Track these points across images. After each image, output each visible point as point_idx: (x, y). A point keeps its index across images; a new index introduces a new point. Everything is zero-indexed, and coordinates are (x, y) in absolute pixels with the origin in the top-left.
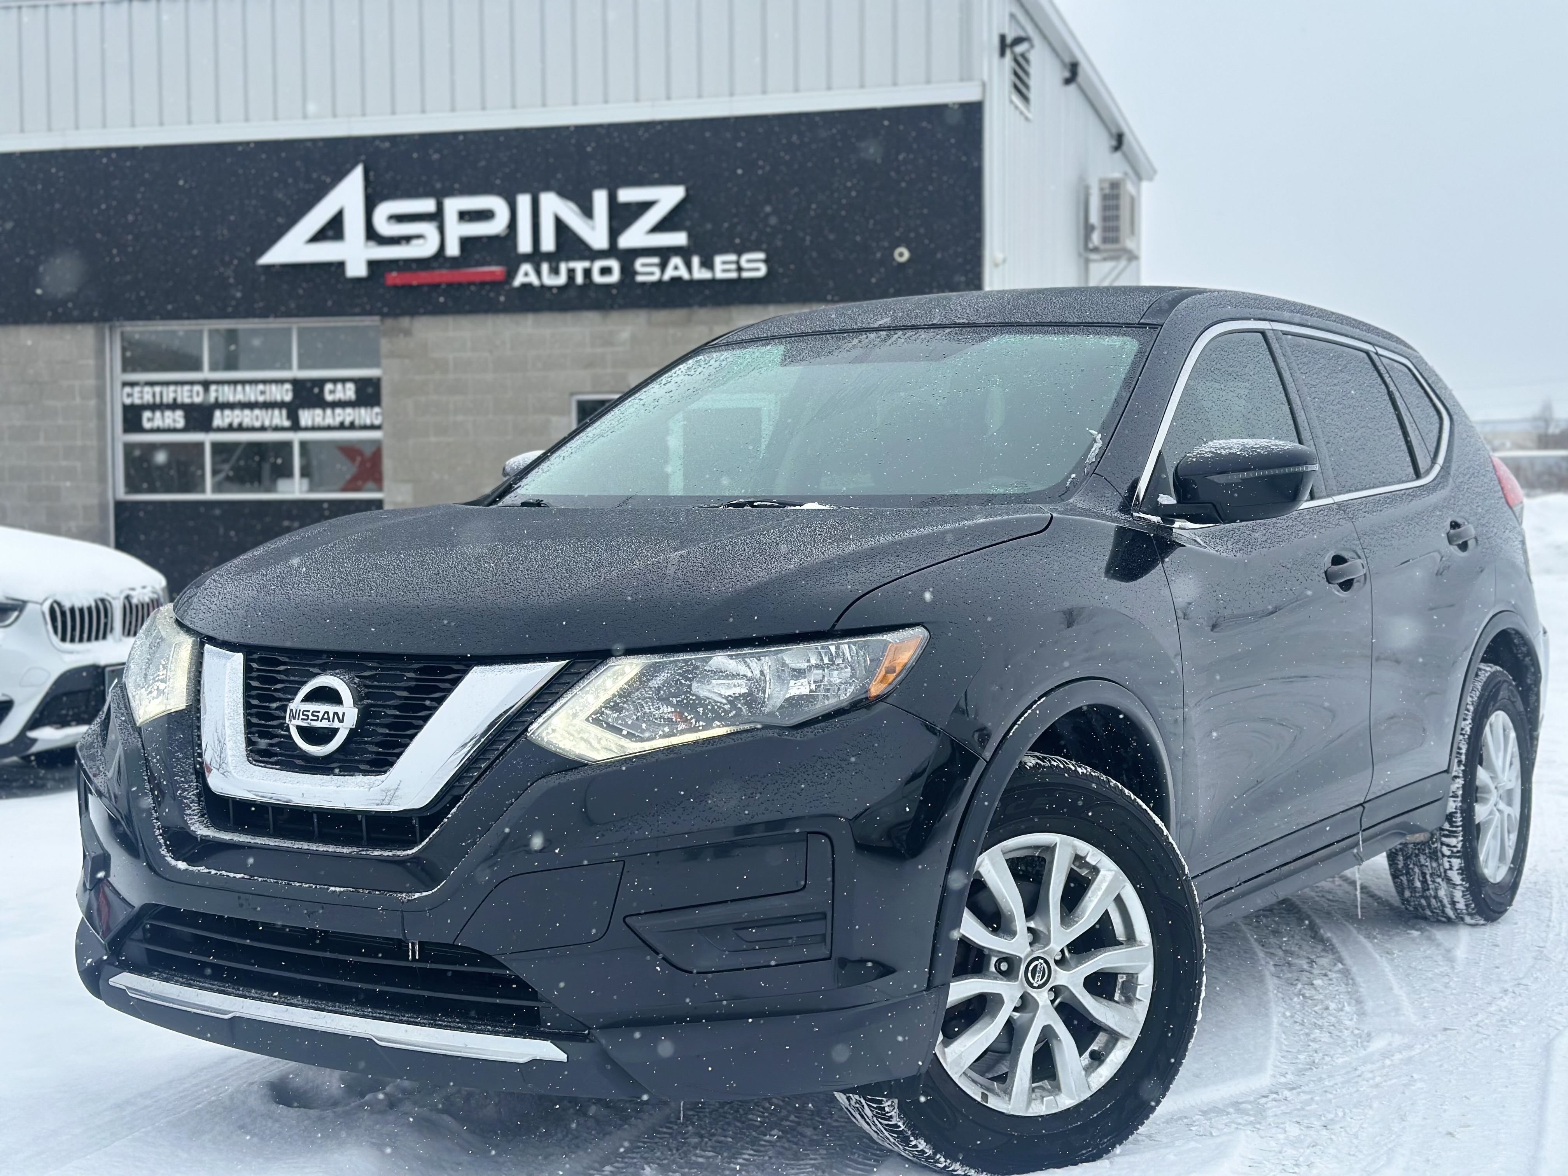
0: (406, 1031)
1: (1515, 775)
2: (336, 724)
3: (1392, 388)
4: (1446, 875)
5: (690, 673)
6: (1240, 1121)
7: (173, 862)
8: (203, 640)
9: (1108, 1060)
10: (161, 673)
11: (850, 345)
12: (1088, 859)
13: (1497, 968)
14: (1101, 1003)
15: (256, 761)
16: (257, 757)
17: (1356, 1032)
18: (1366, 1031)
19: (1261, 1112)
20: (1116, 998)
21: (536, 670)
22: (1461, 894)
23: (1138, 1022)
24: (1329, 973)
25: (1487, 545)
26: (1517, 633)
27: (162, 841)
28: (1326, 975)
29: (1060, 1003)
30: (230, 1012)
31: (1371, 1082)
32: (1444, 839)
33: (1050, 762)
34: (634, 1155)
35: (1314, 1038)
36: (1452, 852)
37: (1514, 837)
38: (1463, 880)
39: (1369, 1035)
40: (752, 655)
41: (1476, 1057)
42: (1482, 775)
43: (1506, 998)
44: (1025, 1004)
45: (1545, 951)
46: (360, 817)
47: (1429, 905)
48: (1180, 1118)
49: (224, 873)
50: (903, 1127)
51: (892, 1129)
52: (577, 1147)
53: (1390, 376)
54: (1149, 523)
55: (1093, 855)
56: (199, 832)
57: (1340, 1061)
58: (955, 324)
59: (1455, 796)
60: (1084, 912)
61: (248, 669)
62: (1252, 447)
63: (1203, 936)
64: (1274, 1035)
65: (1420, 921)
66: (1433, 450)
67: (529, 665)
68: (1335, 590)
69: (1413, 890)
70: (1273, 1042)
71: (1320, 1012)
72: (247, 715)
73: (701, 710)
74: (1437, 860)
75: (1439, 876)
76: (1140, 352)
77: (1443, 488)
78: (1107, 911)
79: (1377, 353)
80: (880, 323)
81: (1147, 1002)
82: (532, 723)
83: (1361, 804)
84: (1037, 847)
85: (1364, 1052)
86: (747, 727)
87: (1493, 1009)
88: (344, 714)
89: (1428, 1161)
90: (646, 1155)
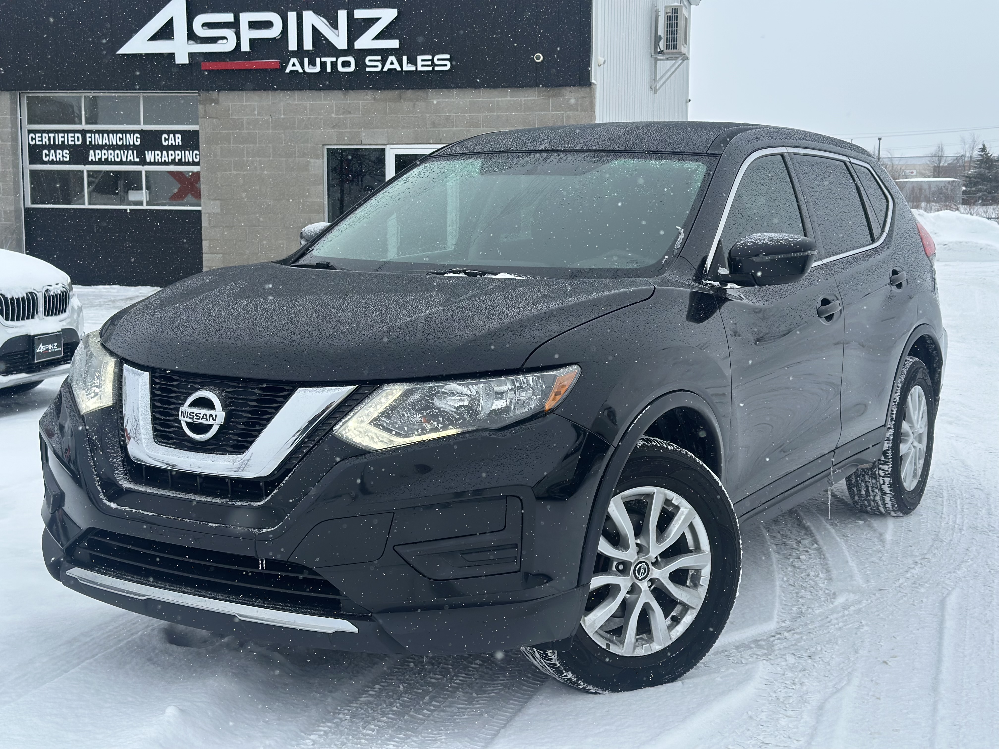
0: (257, 611)
1: (924, 423)
2: (211, 422)
3: (859, 185)
4: (881, 488)
5: (434, 394)
6: (759, 653)
7: (108, 503)
8: (121, 361)
9: (682, 621)
10: (96, 382)
11: (524, 162)
12: (673, 502)
13: (911, 546)
14: (679, 588)
15: (160, 442)
16: (160, 440)
17: (827, 591)
18: (833, 592)
19: (771, 647)
20: (688, 584)
21: (337, 392)
22: (889, 499)
23: (701, 598)
24: (809, 550)
25: (914, 284)
26: (929, 337)
27: (100, 490)
28: (807, 552)
29: (654, 588)
30: (145, 596)
31: (836, 626)
32: (880, 466)
33: (651, 443)
34: (392, 677)
35: (802, 596)
36: (885, 474)
37: (922, 462)
38: (891, 491)
39: (834, 594)
40: (472, 384)
41: (899, 609)
42: (905, 426)
43: (916, 568)
44: (634, 590)
45: (940, 536)
46: (227, 480)
47: (870, 505)
48: (723, 651)
49: (141, 511)
50: (559, 665)
51: (552, 666)
52: (358, 672)
53: (858, 177)
54: (713, 287)
55: (676, 499)
56: (124, 485)
57: (817, 612)
58: (590, 150)
59: (888, 440)
60: (670, 534)
61: (152, 382)
62: (777, 239)
63: (741, 546)
64: (778, 594)
65: (863, 514)
66: (882, 223)
67: (333, 388)
68: (823, 321)
69: (860, 495)
70: (777, 598)
71: (804, 577)
72: (153, 412)
73: (441, 419)
74: (875, 478)
75: (876, 488)
76: (707, 174)
77: (888, 248)
78: (684, 532)
79: (850, 162)
80: (542, 147)
81: (706, 587)
82: (335, 425)
83: (833, 451)
84: (642, 495)
85: (832, 606)
86: (470, 429)
87: (909, 575)
88: (216, 416)
89: (872, 681)
90: (400, 677)
